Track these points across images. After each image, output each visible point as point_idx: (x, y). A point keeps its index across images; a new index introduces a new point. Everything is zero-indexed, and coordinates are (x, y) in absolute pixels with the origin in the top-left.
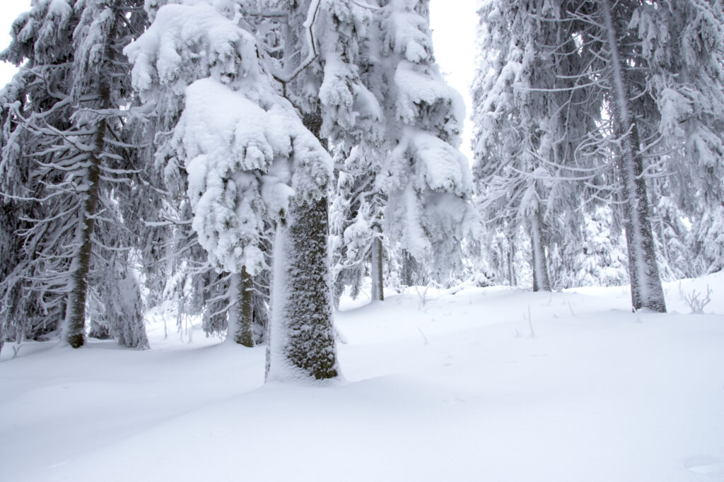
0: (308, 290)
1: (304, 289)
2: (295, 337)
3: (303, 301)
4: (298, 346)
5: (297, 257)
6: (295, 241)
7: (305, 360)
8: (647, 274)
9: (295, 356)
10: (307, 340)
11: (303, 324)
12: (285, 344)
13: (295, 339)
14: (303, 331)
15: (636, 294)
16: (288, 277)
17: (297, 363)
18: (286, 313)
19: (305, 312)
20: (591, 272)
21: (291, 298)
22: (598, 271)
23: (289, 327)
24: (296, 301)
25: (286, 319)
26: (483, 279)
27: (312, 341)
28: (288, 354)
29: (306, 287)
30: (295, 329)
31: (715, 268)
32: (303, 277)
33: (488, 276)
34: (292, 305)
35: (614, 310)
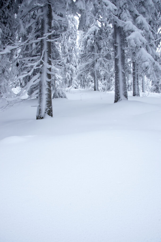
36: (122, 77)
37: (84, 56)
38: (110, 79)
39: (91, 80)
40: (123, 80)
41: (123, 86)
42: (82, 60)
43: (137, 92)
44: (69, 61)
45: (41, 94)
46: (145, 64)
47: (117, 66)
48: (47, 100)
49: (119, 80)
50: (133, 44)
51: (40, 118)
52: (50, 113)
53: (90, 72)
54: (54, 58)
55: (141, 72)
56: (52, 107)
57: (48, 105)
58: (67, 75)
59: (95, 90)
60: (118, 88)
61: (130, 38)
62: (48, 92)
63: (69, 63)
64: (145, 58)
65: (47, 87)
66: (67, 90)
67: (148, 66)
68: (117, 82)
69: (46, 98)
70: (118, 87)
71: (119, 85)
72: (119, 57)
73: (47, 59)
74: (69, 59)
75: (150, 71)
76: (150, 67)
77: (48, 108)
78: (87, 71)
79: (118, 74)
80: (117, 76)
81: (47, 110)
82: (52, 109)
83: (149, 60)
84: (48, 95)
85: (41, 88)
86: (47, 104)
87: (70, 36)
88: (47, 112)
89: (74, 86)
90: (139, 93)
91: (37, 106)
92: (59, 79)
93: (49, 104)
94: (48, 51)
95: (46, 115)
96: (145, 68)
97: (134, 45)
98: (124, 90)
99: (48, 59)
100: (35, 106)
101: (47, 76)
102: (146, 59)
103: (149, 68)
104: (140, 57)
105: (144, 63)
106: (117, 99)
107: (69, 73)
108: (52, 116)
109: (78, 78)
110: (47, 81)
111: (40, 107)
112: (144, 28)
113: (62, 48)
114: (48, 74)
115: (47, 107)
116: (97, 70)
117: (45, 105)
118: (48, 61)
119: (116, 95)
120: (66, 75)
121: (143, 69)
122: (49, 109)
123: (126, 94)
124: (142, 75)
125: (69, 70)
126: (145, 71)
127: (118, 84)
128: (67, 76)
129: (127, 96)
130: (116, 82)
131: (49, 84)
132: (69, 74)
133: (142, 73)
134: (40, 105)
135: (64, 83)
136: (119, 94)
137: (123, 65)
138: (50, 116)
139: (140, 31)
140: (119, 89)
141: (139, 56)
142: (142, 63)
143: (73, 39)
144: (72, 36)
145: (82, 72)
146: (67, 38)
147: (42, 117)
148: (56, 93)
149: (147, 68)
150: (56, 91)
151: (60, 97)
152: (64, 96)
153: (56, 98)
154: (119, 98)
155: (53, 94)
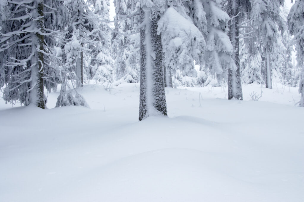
0: (160, 82)
1: (159, 81)
2: (157, 99)
3: (159, 86)
4: (158, 103)
5: (156, 69)
6: (155, 62)
7: (161, 108)
8: (236, 82)
9: (158, 107)
10: (161, 101)
11: (159, 95)
12: (154, 102)
13: (157, 100)
14: (160, 98)
15: (231, 91)
16: (153, 76)
17: (158, 109)
18: (153, 90)
19: (160, 90)
20: (178, 78)
21: (155, 85)
22: (181, 78)
23: (155, 96)
24: (156, 86)
25: (154, 93)
26: (131, 79)
27: (162, 101)
28: (155, 106)
29: (160, 80)
30: (157, 97)
31: (250, 81)
32: (159, 77)
33: (133, 77)
34: (155, 87)
35: (218, 98)
36: (151, 67)
40: (154, 74)
41: (155, 86)
46: (174, 44)
47: (143, 46)
49: (145, 74)
54: (59, 26)
58: (126, 54)
60: (144, 91)
64: (174, 29)
67: (180, 46)
68: (143, 78)
70: (143, 88)
71: (146, 85)
72: (145, 26)
75: (185, 56)
76: (184, 49)
79: (144, 63)
80: (143, 65)
83: (182, 33)
90: (241, 92)
96: (174, 52)
98: (155, 95)
102: (177, 31)
103: (182, 50)
104: (166, 28)
105: (173, 40)
106: (141, 114)
119: (141, 105)
120: (123, 54)
121: (172, 52)
123: (161, 102)
126: (175, 56)
127: (143, 84)
128: (125, 56)
132: (129, 52)
133: (170, 61)
136: (144, 104)
141: (164, 25)
142: (170, 40)
148: (62, 95)
149: (179, 52)
150: (63, 91)
151: (73, 103)
152: (81, 102)
153: (62, 105)
154: (144, 112)
155: (58, 99)
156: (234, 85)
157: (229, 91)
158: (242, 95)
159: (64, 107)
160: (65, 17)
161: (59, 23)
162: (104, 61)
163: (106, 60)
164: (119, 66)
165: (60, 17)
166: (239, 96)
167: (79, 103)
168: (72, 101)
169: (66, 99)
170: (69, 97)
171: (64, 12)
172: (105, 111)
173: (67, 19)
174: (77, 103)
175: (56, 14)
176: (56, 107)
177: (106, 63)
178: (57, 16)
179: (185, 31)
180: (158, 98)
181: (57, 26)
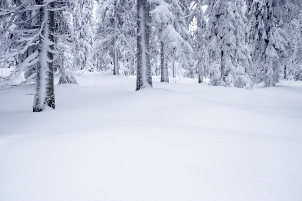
36: (145, 58)
37: (102, 30)
38: (134, 60)
39: (111, 61)
40: (147, 63)
41: (147, 70)
42: (98, 35)
43: (165, 77)
44: (83, 36)
45: (39, 79)
46: (172, 45)
47: (139, 45)
48: (47, 86)
49: (141, 62)
50: (158, 19)
51: (38, 110)
52: (52, 104)
53: (109, 51)
54: (61, 32)
55: (168, 53)
56: (54, 96)
57: (48, 94)
58: (80, 54)
59: (114, 74)
60: (140, 73)
61: (155, 12)
62: (49, 77)
63: (82, 39)
64: (172, 37)
65: (48, 69)
66: (78, 73)
67: (175, 47)
68: (140, 65)
69: (46, 85)
70: (140, 71)
71: (142, 69)
73: (48, 33)
74: (83, 34)
75: (179, 52)
77: (49, 97)
78: (105, 50)
80: (139, 57)
81: (47, 100)
82: (54, 98)
83: (177, 39)
84: (49, 80)
85: (39, 71)
86: (48, 91)
87: (84, 4)
88: (47, 103)
89: (88, 69)
90: (168, 78)
91: (33, 95)
92: (69, 58)
93: (50, 92)
94: (49, 23)
95: (45, 106)
96: (172, 49)
97: (160, 21)
98: (148, 75)
99: (50, 33)
100: (31, 95)
101: (47, 55)
102: (174, 38)
103: (177, 49)
104: (167, 35)
105: (171, 43)
106: (139, 86)
107: (82, 52)
108: (54, 107)
109: (94, 58)
110: (48, 62)
111: (38, 96)
112: (172, 2)
113: (74, 18)
114: (49, 52)
115: (48, 95)
116: (117, 49)
117: (44, 93)
118: (49, 36)
119: (138, 80)
120: (78, 53)
121: (170, 50)
122: (50, 99)
123: (150, 79)
124: (168, 57)
125: (83, 47)
126: (172, 52)
127: (140, 68)
128: (79, 55)
129: (152, 83)
130: (138, 65)
131: (50, 65)
133: (168, 55)
134: (37, 93)
135: (75, 63)
136: (141, 80)
137: (146, 44)
138: (52, 107)
139: (167, 4)
140: (142, 74)
142: (169, 43)
143: (89, 8)
144: (87, 4)
145: (99, 51)
146: (81, 7)
147: (40, 109)
148: (63, 76)
149: (175, 50)
150: (64, 74)
151: (69, 82)
152: (74, 81)
153: (63, 83)
154: (141, 85)
155: (60, 79)
156: (165, 74)
157: (161, 77)
158: (168, 80)
159: (64, 84)
160: (65, 27)
161: (61, 30)
162: (67, 57)
163: (68, 57)
164: (76, 61)
165: (62, 26)
166: (168, 81)
167: (73, 82)
168: (69, 80)
169: (65, 79)
170: (67, 78)
171: (64, 23)
172: (95, 86)
173: (66, 28)
174: (72, 82)
175: (60, 24)
176: (59, 84)
177: (68, 59)
178: (60, 25)
179: (178, 38)
180: (149, 77)
181: (60, 31)
